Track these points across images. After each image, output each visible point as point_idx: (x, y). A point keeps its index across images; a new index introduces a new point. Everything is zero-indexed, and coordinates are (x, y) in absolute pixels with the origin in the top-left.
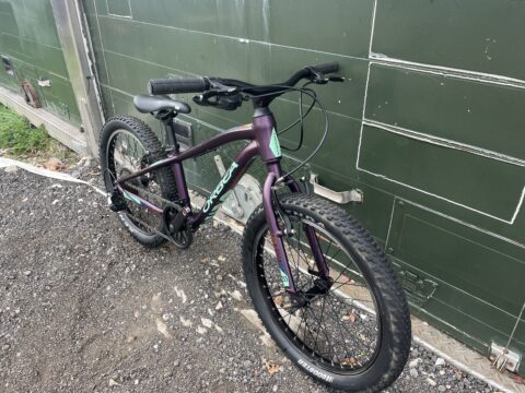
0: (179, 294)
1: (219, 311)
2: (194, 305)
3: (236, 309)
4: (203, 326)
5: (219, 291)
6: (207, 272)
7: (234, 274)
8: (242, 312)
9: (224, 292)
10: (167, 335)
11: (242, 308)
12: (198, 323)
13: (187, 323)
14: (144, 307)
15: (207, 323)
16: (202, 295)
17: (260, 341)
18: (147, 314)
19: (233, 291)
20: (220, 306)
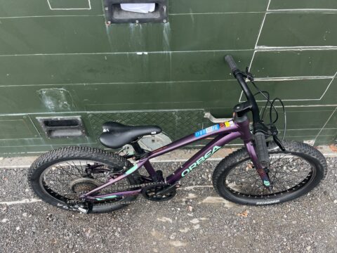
0: (164, 221)
1: (193, 211)
2: (178, 219)
3: (200, 203)
4: (195, 225)
5: (181, 202)
8: (204, 201)
9: (184, 200)
10: (184, 244)
11: (202, 200)
12: (191, 225)
13: (186, 230)
14: (155, 243)
15: (195, 221)
16: (176, 210)
17: (227, 208)
18: (160, 245)
19: (187, 196)
20: (191, 208)
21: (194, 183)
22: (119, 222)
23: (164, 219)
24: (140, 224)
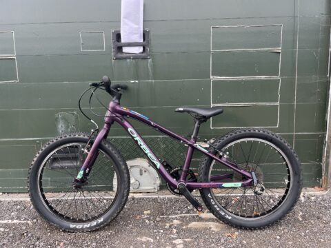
1: (177, 233)
2: (160, 239)
3: (184, 227)
4: (178, 244)
5: (165, 225)
6: (147, 221)
7: (162, 214)
8: (189, 226)
9: (168, 225)
11: (187, 225)
12: (174, 245)
15: (178, 241)
16: (159, 232)
17: (213, 231)
19: (172, 221)
20: (175, 231)
21: (179, 212)
22: (96, 239)
23: (144, 239)
24: (117, 243)
